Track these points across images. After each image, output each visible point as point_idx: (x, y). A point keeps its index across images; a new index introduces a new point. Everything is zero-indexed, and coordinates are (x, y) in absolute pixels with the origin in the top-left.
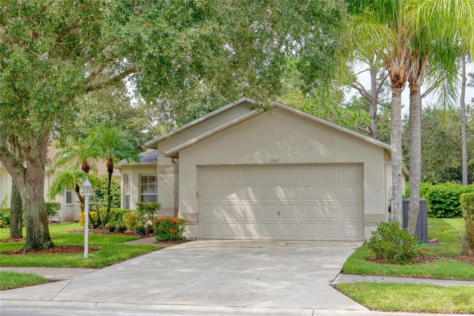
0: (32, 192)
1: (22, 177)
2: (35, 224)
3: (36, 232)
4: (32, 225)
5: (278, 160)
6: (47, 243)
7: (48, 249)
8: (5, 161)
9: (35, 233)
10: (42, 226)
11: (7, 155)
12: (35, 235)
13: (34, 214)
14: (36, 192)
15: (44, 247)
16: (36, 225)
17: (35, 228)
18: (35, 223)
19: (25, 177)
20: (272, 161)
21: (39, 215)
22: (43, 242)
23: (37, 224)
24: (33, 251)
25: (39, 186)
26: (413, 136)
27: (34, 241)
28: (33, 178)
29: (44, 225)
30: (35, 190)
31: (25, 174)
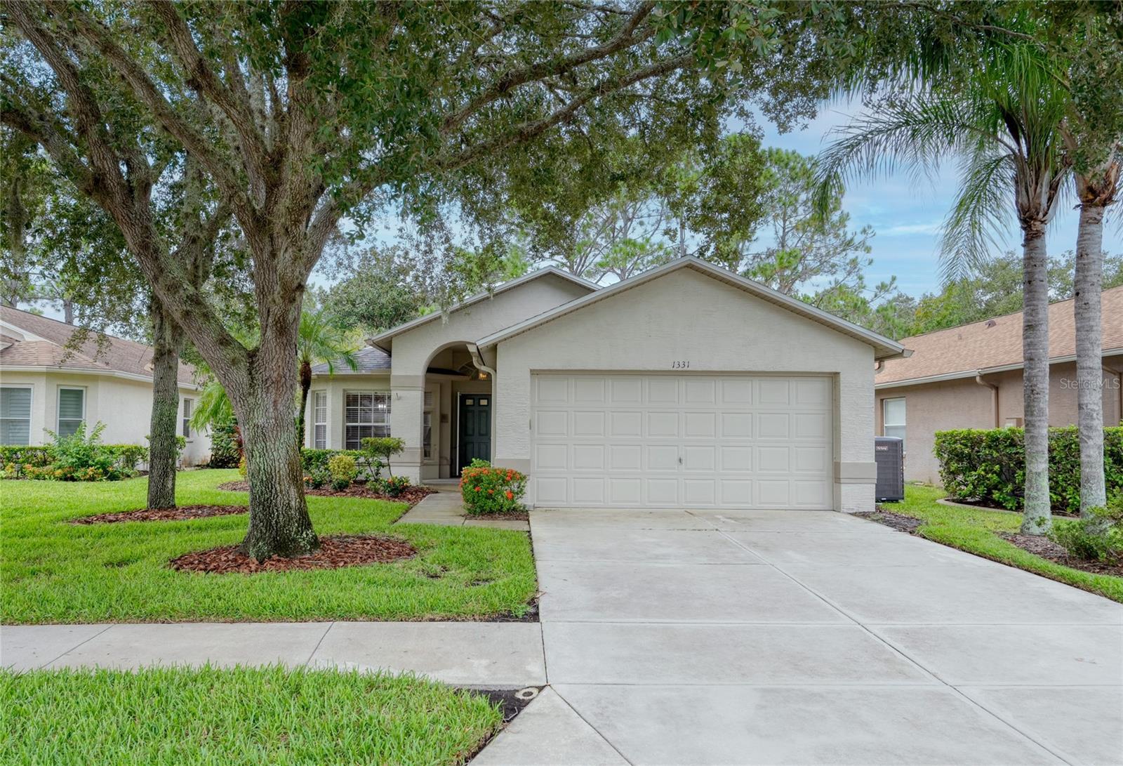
0: (272, 410)
1: (244, 373)
2: (278, 489)
3: (280, 509)
4: (271, 492)
5: (686, 364)
6: (307, 535)
7: (310, 550)
8: (200, 329)
9: (277, 511)
10: (293, 492)
11: (205, 316)
12: (278, 516)
13: (277, 463)
14: (281, 409)
15: (302, 544)
16: (281, 491)
17: (279, 499)
18: (277, 486)
19: (253, 372)
20: (676, 365)
21: (286, 466)
22: (296, 533)
23: (283, 488)
24: (275, 557)
25: (286, 395)
26: (1040, 316)
27: (277, 532)
28: (275, 375)
29: (298, 492)
30: (279, 405)
31: (252, 363)
